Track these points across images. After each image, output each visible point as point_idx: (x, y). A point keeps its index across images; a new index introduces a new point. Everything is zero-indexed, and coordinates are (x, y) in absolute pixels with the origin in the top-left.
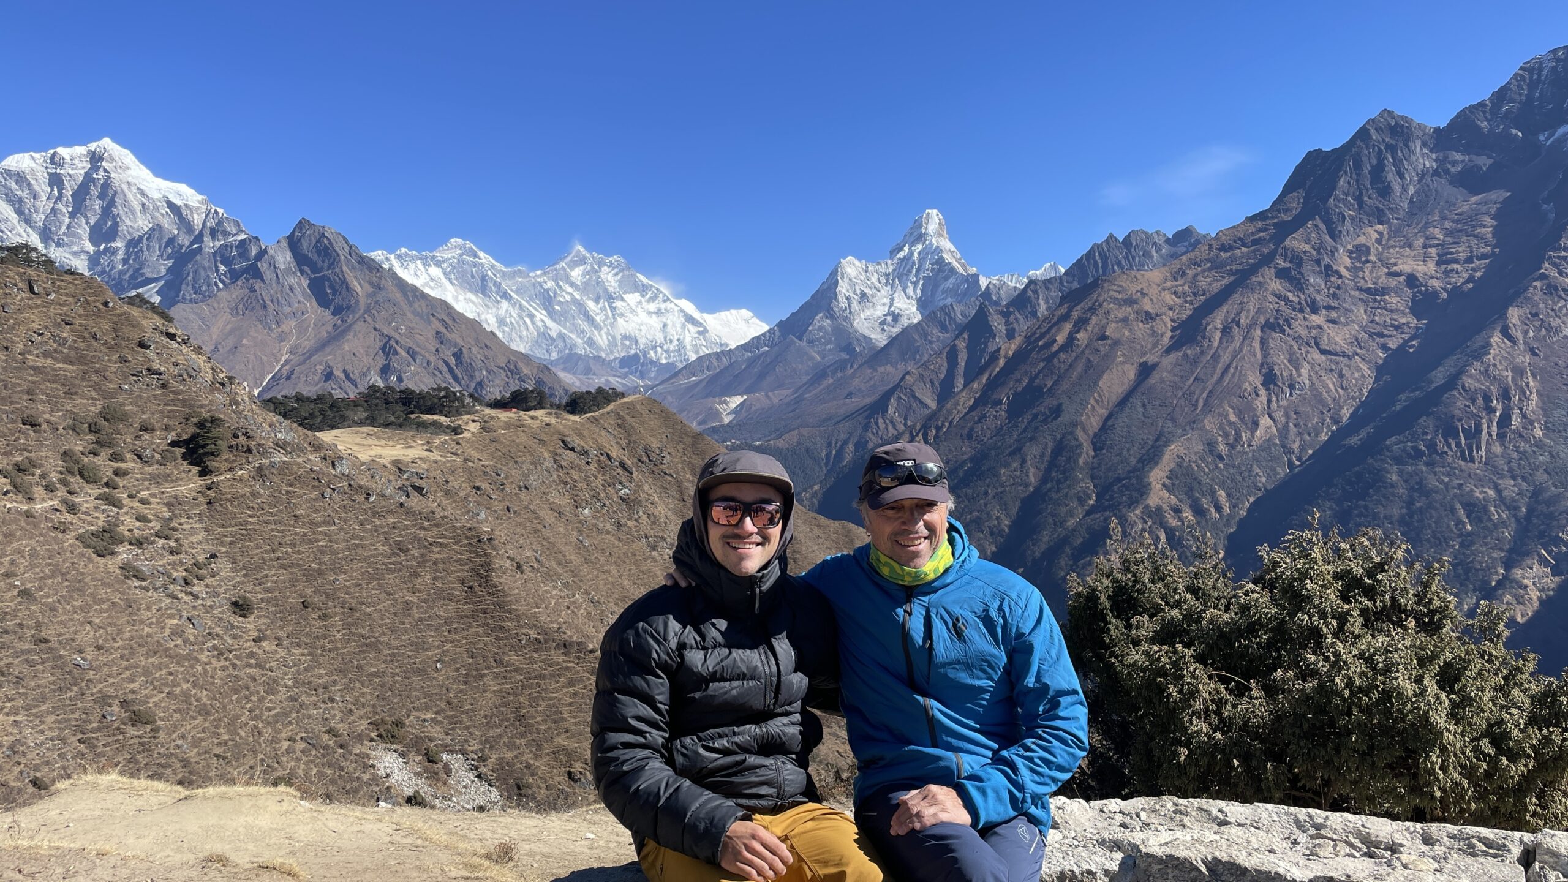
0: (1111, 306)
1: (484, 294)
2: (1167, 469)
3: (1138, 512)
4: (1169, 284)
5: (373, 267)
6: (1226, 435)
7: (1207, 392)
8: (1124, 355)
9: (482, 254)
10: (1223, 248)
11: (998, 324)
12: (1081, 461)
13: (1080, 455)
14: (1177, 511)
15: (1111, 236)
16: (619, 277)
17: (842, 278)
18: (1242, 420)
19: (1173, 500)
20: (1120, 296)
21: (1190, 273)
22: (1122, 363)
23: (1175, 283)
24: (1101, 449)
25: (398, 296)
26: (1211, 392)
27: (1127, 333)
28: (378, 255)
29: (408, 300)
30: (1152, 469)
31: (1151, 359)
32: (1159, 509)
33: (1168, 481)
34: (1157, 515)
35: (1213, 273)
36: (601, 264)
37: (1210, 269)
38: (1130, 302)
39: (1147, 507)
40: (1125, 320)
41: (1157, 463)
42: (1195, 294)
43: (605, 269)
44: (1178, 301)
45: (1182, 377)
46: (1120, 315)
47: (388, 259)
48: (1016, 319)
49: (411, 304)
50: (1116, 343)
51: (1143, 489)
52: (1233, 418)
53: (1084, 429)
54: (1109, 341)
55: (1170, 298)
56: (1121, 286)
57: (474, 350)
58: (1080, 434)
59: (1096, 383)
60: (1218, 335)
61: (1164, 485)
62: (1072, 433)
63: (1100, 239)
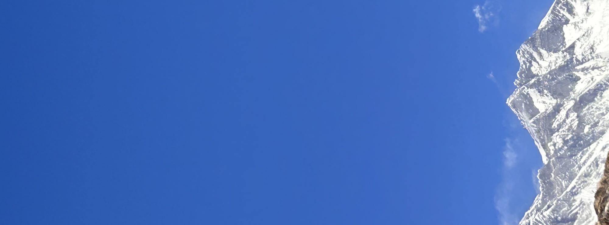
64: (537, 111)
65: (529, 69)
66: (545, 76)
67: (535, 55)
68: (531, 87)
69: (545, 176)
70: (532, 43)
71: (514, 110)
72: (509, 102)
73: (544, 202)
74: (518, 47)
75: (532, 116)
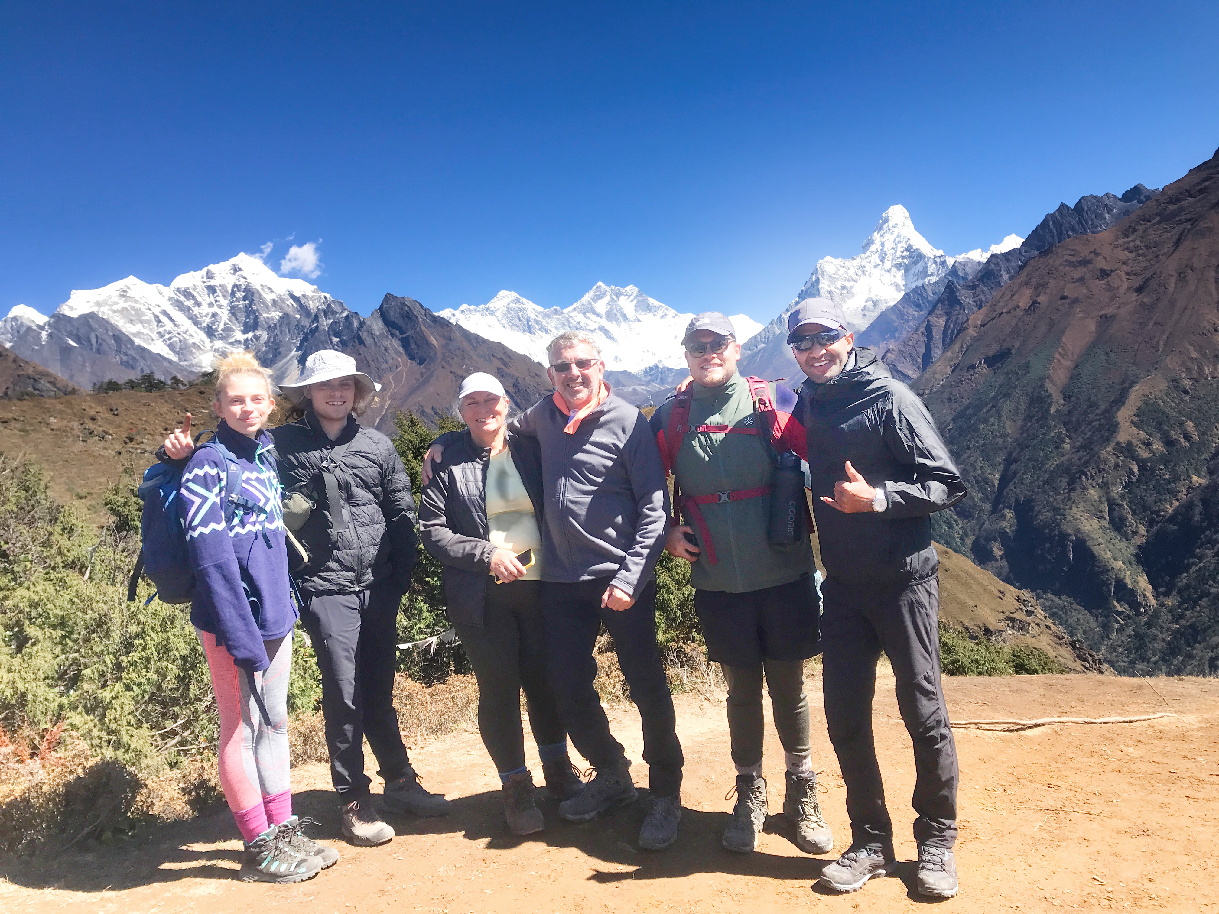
0: (1067, 268)
1: (530, 332)
2: (1134, 409)
3: (1109, 449)
4: (1121, 241)
5: (443, 323)
6: (1189, 370)
7: (1167, 334)
8: (1083, 311)
9: (524, 300)
10: (1171, 201)
11: (966, 297)
12: (1052, 410)
13: (1050, 405)
14: (1148, 444)
15: (1062, 205)
16: (635, 302)
17: (823, 275)
18: (1204, 355)
19: (1143, 435)
20: (1074, 259)
21: (1141, 228)
22: (1082, 319)
23: (1126, 240)
24: (1070, 397)
25: (465, 344)
26: (1170, 334)
27: (1085, 291)
28: (445, 313)
29: (473, 347)
30: (1119, 409)
31: (1109, 311)
32: (1130, 444)
33: (1136, 419)
34: (1128, 450)
35: (1163, 225)
36: (618, 295)
37: (1159, 223)
38: (1085, 262)
39: (1118, 443)
40: (1081, 280)
41: (1123, 404)
42: (1147, 247)
43: (622, 298)
44: (1131, 255)
45: (1141, 323)
46: (1077, 276)
47: (454, 315)
48: (983, 291)
49: (475, 349)
50: (1076, 301)
51: (1113, 428)
52: (1194, 355)
53: (1052, 381)
54: (1068, 301)
55: (1124, 255)
56: (1074, 250)
57: (527, 379)
58: (1048, 384)
59: (1059, 339)
60: (1173, 281)
61: (1132, 422)
62: (1042, 386)
63: (1053, 209)
64: (595, 302)
65: (622, 294)
66: (618, 305)
67: (632, 297)
68: (611, 297)
69: (556, 312)
70: (640, 295)
71: (595, 288)
72: (600, 283)
73: (539, 313)
74: (636, 286)
75: (593, 300)
